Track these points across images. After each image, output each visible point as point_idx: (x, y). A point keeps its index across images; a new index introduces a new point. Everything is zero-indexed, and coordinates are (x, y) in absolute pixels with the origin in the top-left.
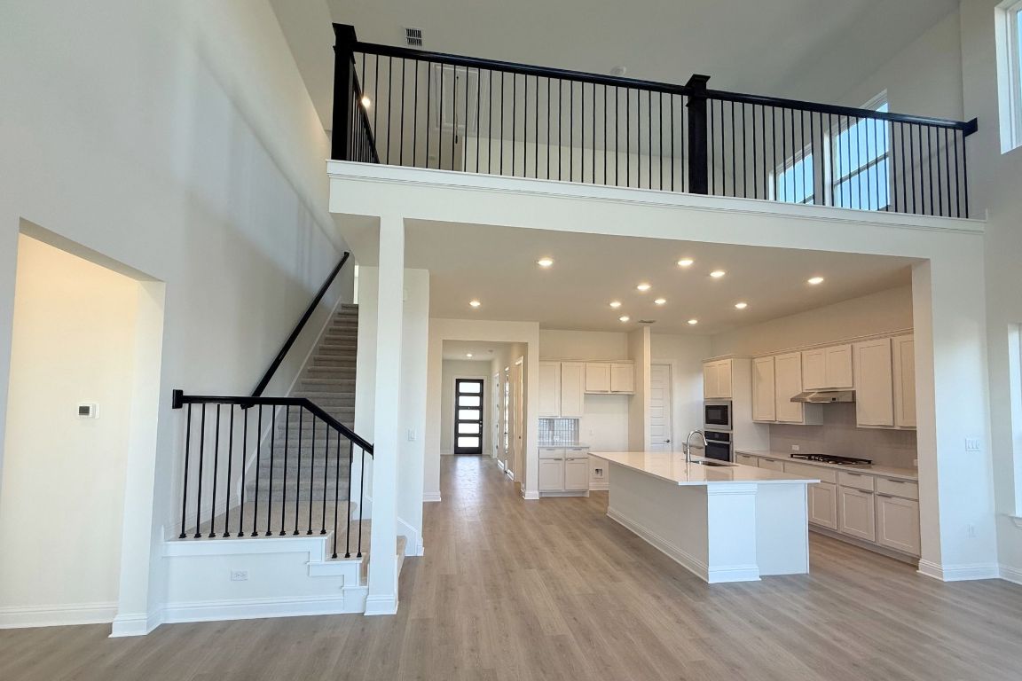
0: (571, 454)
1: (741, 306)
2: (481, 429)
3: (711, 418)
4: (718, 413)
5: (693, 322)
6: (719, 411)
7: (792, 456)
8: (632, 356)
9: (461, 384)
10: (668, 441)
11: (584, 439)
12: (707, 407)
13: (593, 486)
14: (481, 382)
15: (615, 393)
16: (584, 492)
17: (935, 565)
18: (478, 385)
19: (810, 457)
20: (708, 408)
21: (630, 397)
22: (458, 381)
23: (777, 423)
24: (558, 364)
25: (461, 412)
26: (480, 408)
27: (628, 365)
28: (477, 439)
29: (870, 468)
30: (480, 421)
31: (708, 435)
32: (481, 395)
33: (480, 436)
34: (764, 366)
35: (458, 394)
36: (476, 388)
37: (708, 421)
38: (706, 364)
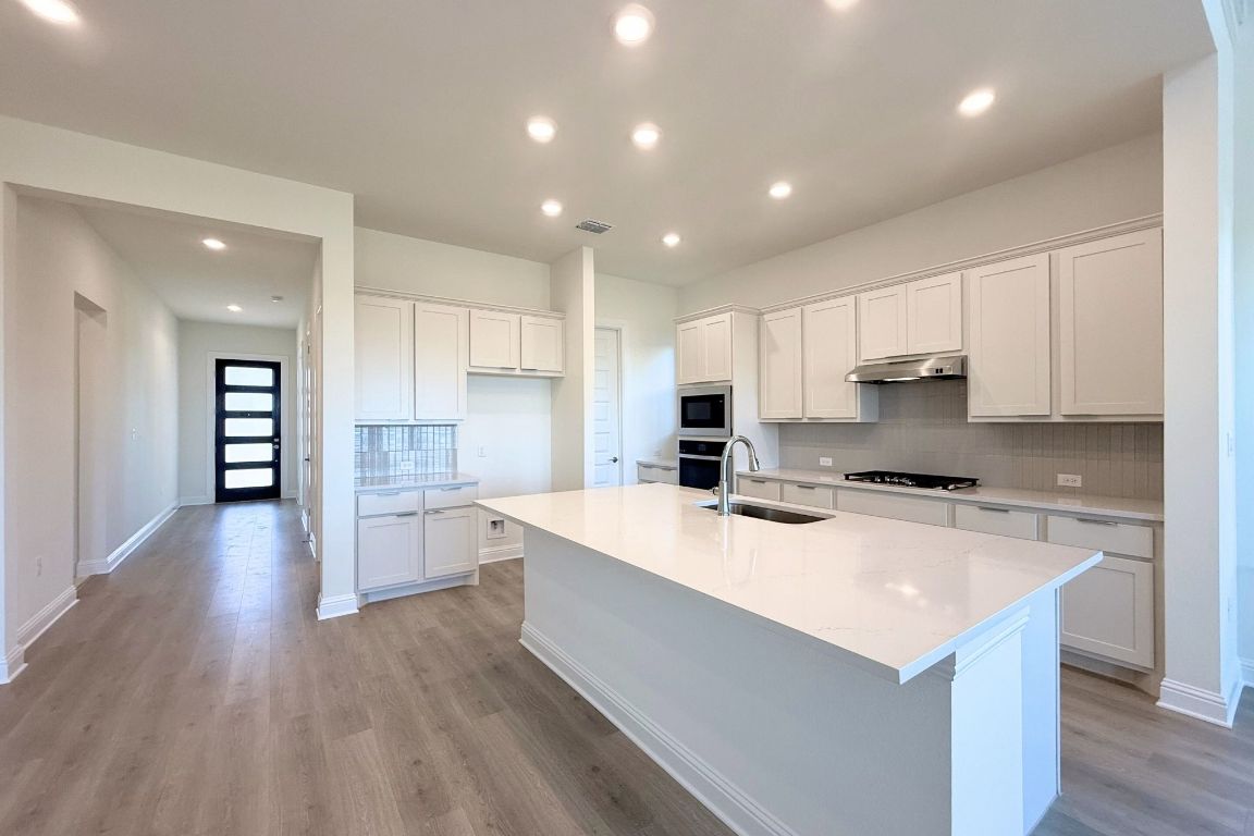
0: (435, 498)
1: (781, 190)
2: (277, 453)
3: (691, 417)
4: (705, 409)
5: (672, 240)
6: (708, 404)
7: (847, 477)
8: (559, 304)
9: (228, 370)
10: (615, 461)
11: (467, 466)
12: (683, 398)
13: (486, 555)
14: (276, 367)
15: (529, 375)
16: (467, 576)
17: (1208, 694)
18: (269, 372)
19: (871, 476)
20: (686, 401)
21: (554, 381)
22: (221, 365)
23: (805, 420)
24: (406, 306)
25: (228, 422)
26: (275, 415)
27: (552, 322)
28: (269, 472)
29: (976, 492)
30: (275, 438)
31: (686, 446)
32: (275, 390)
33: (275, 465)
34: (782, 326)
35: (222, 388)
36: (265, 377)
37: (686, 422)
38: (683, 326)
